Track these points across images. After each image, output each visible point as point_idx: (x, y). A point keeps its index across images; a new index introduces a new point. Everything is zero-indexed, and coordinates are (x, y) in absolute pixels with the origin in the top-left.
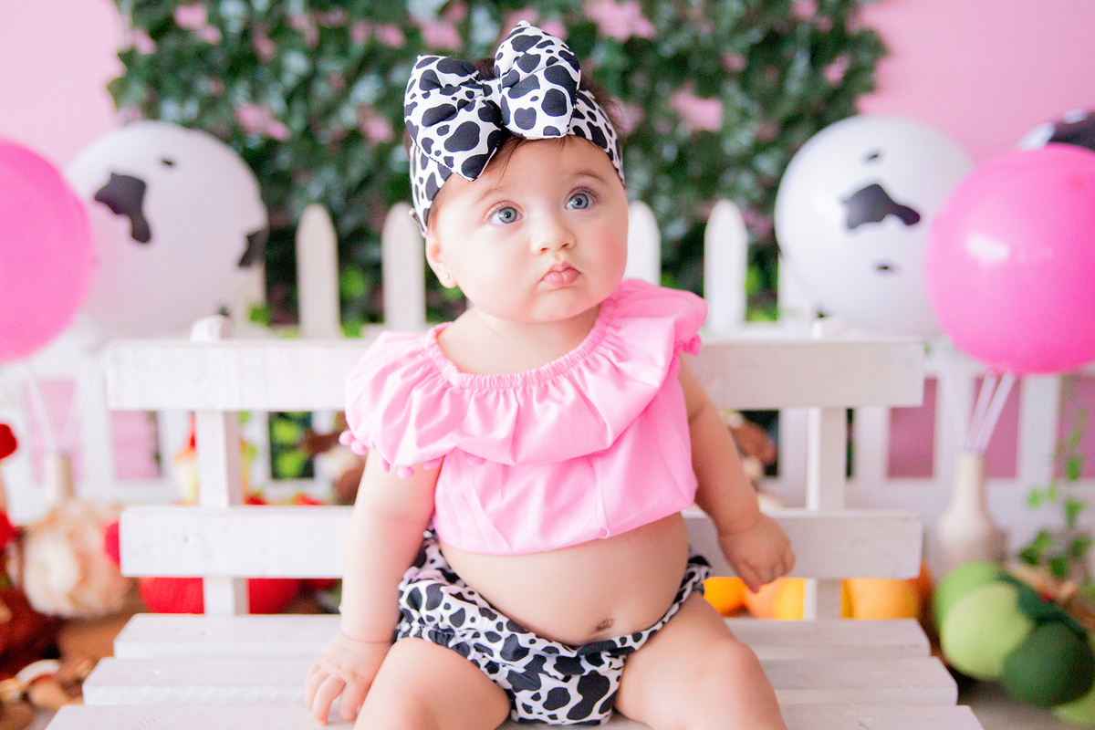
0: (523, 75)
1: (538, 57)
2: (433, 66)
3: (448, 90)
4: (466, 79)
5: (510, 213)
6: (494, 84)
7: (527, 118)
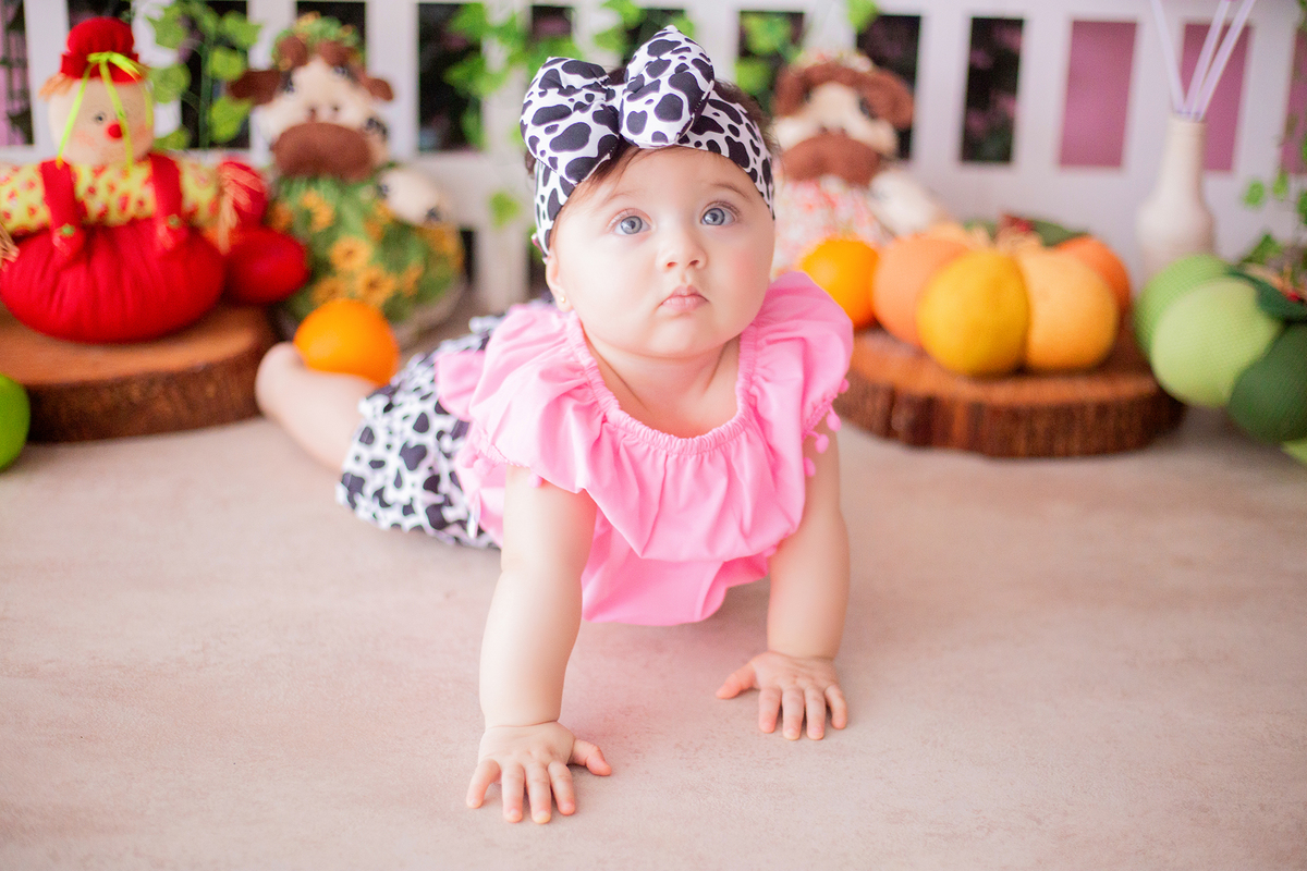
0: (648, 80)
1: (669, 62)
2: (558, 67)
3: (570, 90)
4: (591, 81)
5: (635, 222)
6: (618, 89)
7: (638, 121)
